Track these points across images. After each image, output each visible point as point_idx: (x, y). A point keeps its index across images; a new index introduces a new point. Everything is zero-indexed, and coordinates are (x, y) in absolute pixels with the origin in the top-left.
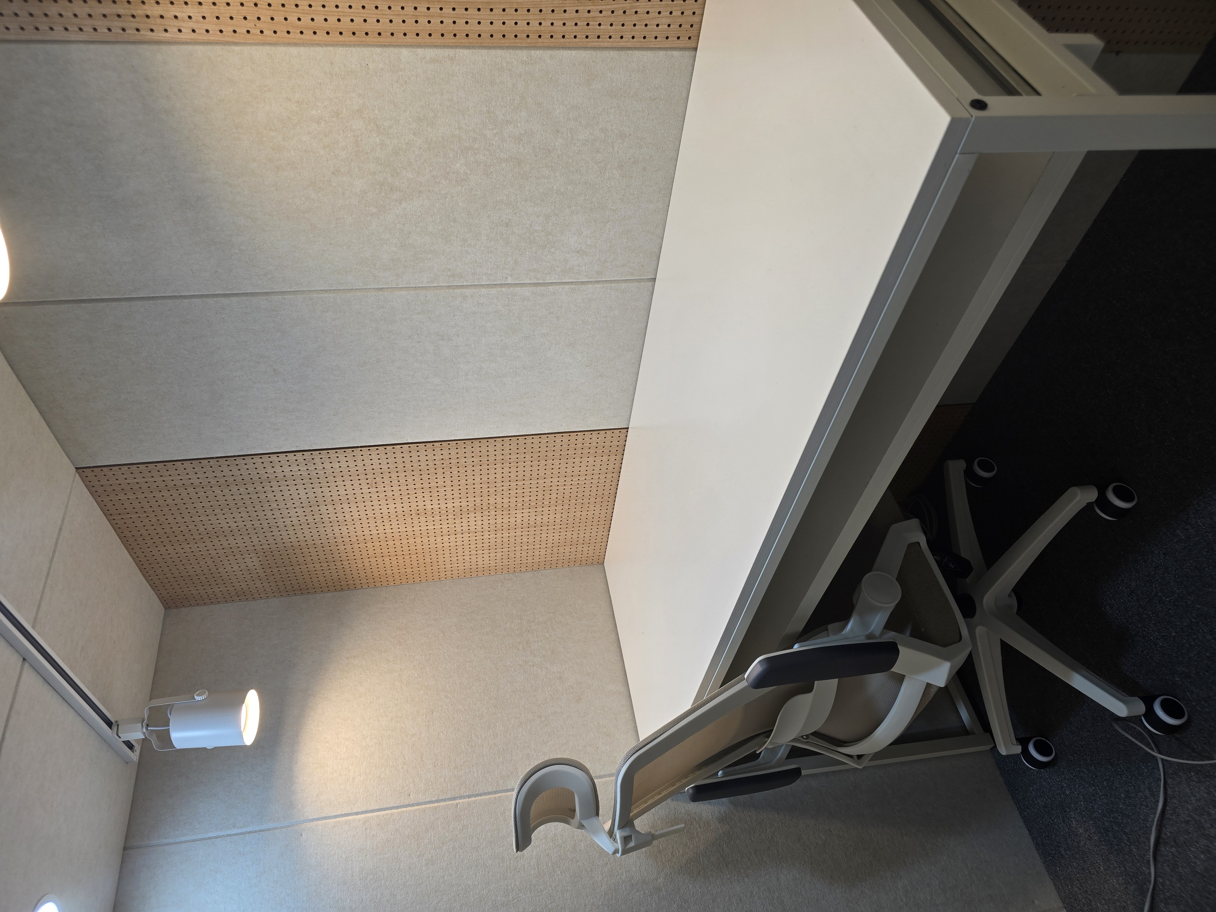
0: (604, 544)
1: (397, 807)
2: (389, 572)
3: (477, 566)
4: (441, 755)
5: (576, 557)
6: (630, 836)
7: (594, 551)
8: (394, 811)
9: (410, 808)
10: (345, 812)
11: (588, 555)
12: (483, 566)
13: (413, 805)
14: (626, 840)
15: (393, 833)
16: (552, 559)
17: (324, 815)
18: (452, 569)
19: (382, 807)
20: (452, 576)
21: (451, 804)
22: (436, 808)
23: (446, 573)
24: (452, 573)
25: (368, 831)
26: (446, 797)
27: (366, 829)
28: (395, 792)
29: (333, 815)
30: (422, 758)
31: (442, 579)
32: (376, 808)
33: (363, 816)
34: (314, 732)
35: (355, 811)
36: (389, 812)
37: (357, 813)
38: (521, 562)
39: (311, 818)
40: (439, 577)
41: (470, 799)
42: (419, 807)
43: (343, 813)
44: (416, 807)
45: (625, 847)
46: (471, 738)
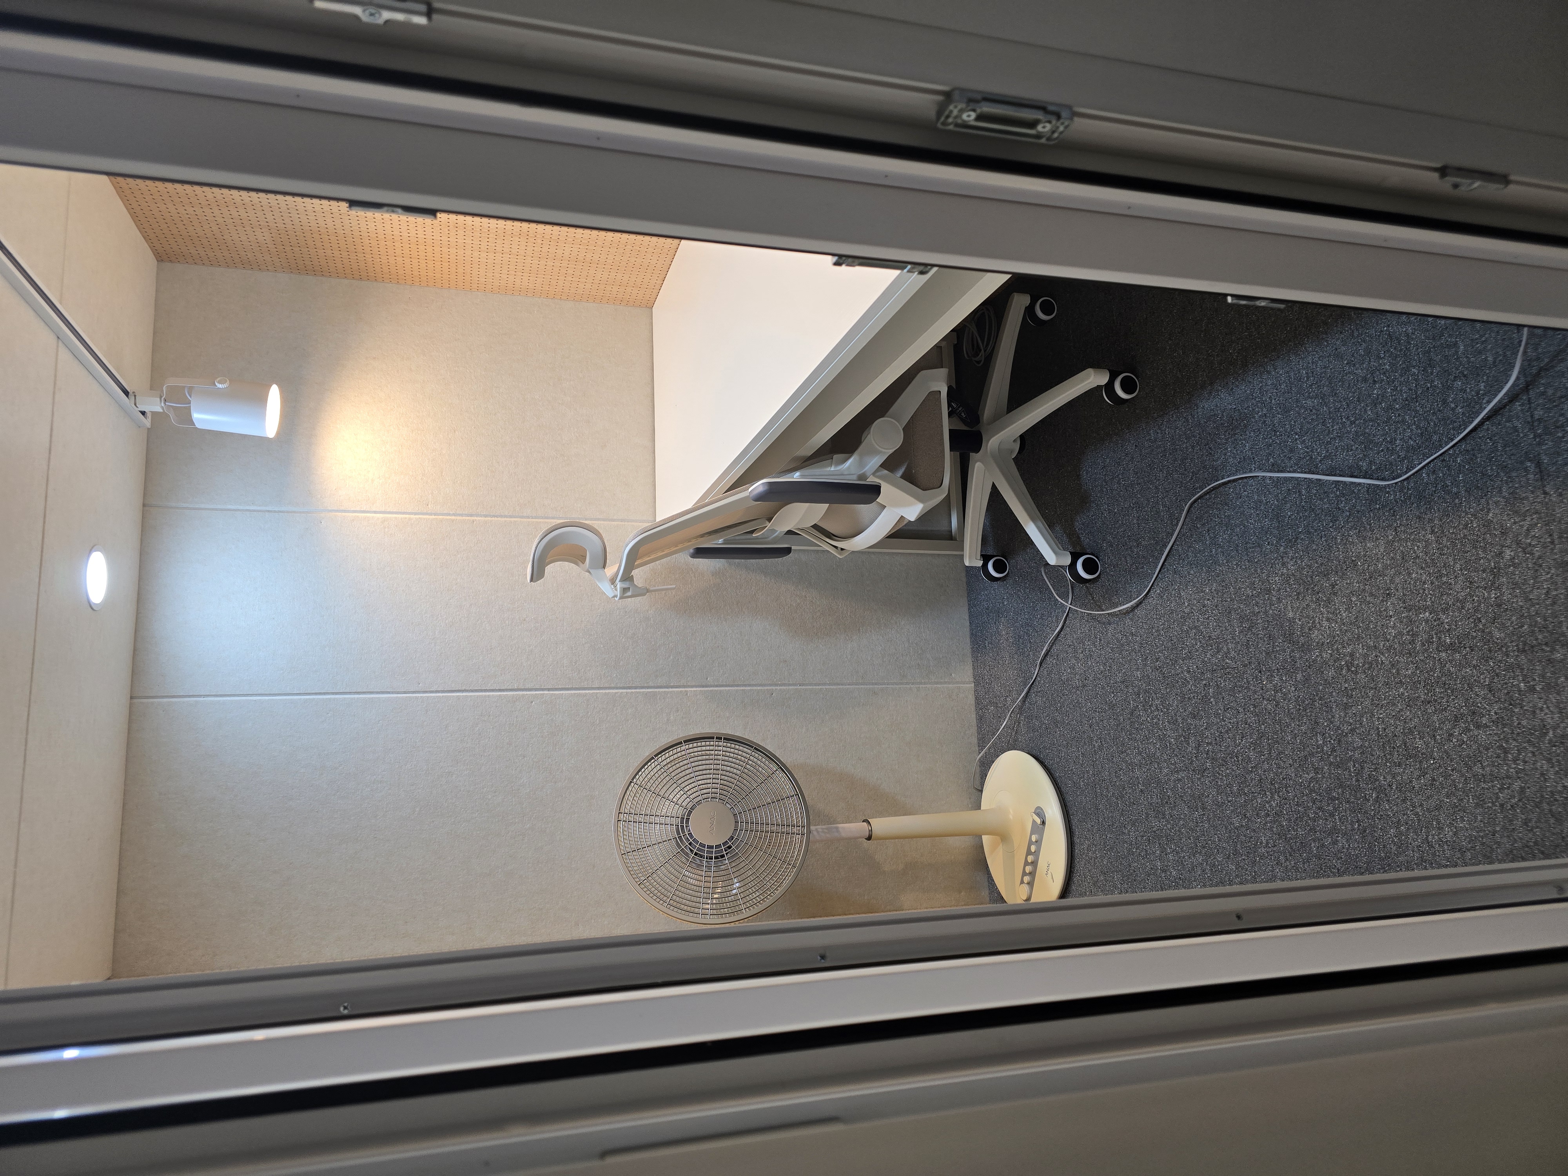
0: (656, 291)
1: (416, 514)
2: (416, 273)
3: (514, 286)
4: (461, 474)
5: (623, 297)
6: (629, 588)
7: (644, 296)
8: (412, 516)
9: (427, 517)
10: (364, 509)
11: (636, 298)
12: (521, 287)
13: (431, 514)
14: (625, 590)
15: (410, 535)
16: (596, 294)
17: (343, 508)
18: (486, 283)
19: (400, 511)
20: (485, 289)
21: (468, 520)
22: (453, 521)
23: (478, 285)
24: (485, 286)
25: (386, 530)
26: (464, 513)
27: (385, 528)
28: (414, 500)
29: (352, 509)
30: (442, 472)
31: (473, 290)
32: (394, 511)
33: (382, 515)
34: (332, 428)
35: (374, 510)
36: (407, 516)
37: (375, 512)
38: (562, 291)
39: (330, 509)
40: (471, 288)
41: (487, 519)
42: (436, 517)
43: (362, 510)
44: (433, 517)
45: (623, 594)
46: (492, 463)
